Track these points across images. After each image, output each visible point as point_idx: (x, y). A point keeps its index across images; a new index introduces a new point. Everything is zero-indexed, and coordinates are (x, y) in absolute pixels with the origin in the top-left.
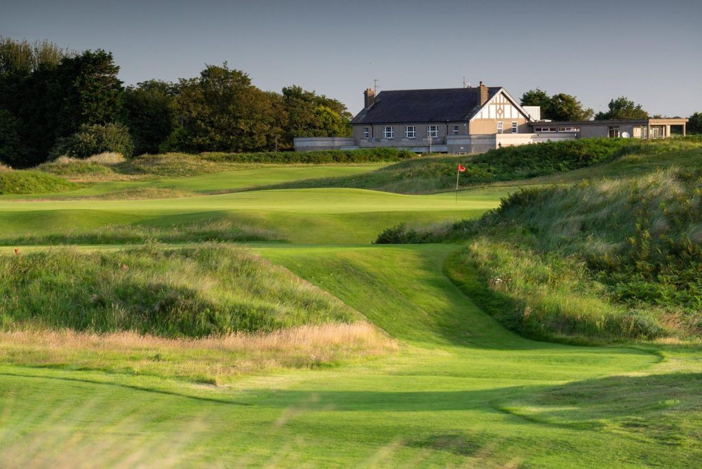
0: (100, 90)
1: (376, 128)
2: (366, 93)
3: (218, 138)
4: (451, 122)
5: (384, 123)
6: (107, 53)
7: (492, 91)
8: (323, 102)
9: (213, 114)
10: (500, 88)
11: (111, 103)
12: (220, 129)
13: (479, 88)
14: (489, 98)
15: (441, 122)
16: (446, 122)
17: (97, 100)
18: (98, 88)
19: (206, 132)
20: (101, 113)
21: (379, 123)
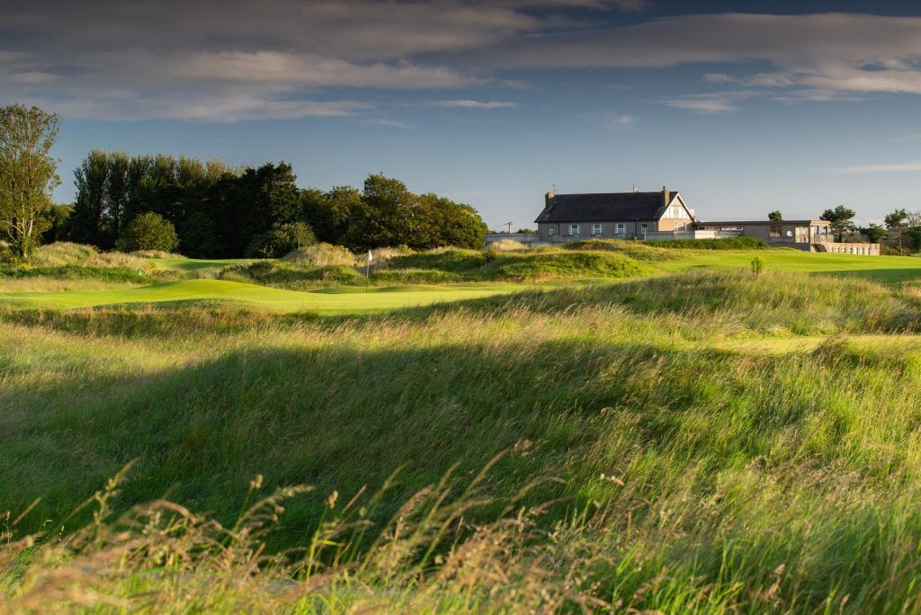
0: (285, 195)
1: (562, 225)
2: (547, 196)
3: (390, 235)
4: (639, 220)
5: (570, 222)
6: (287, 164)
7: (673, 195)
8: (463, 206)
9: (383, 215)
10: (676, 193)
11: (294, 206)
12: (390, 228)
13: (663, 193)
14: (671, 201)
15: (630, 221)
16: (635, 221)
17: (284, 203)
18: (283, 192)
19: (379, 230)
20: (287, 215)
21: (564, 222)
